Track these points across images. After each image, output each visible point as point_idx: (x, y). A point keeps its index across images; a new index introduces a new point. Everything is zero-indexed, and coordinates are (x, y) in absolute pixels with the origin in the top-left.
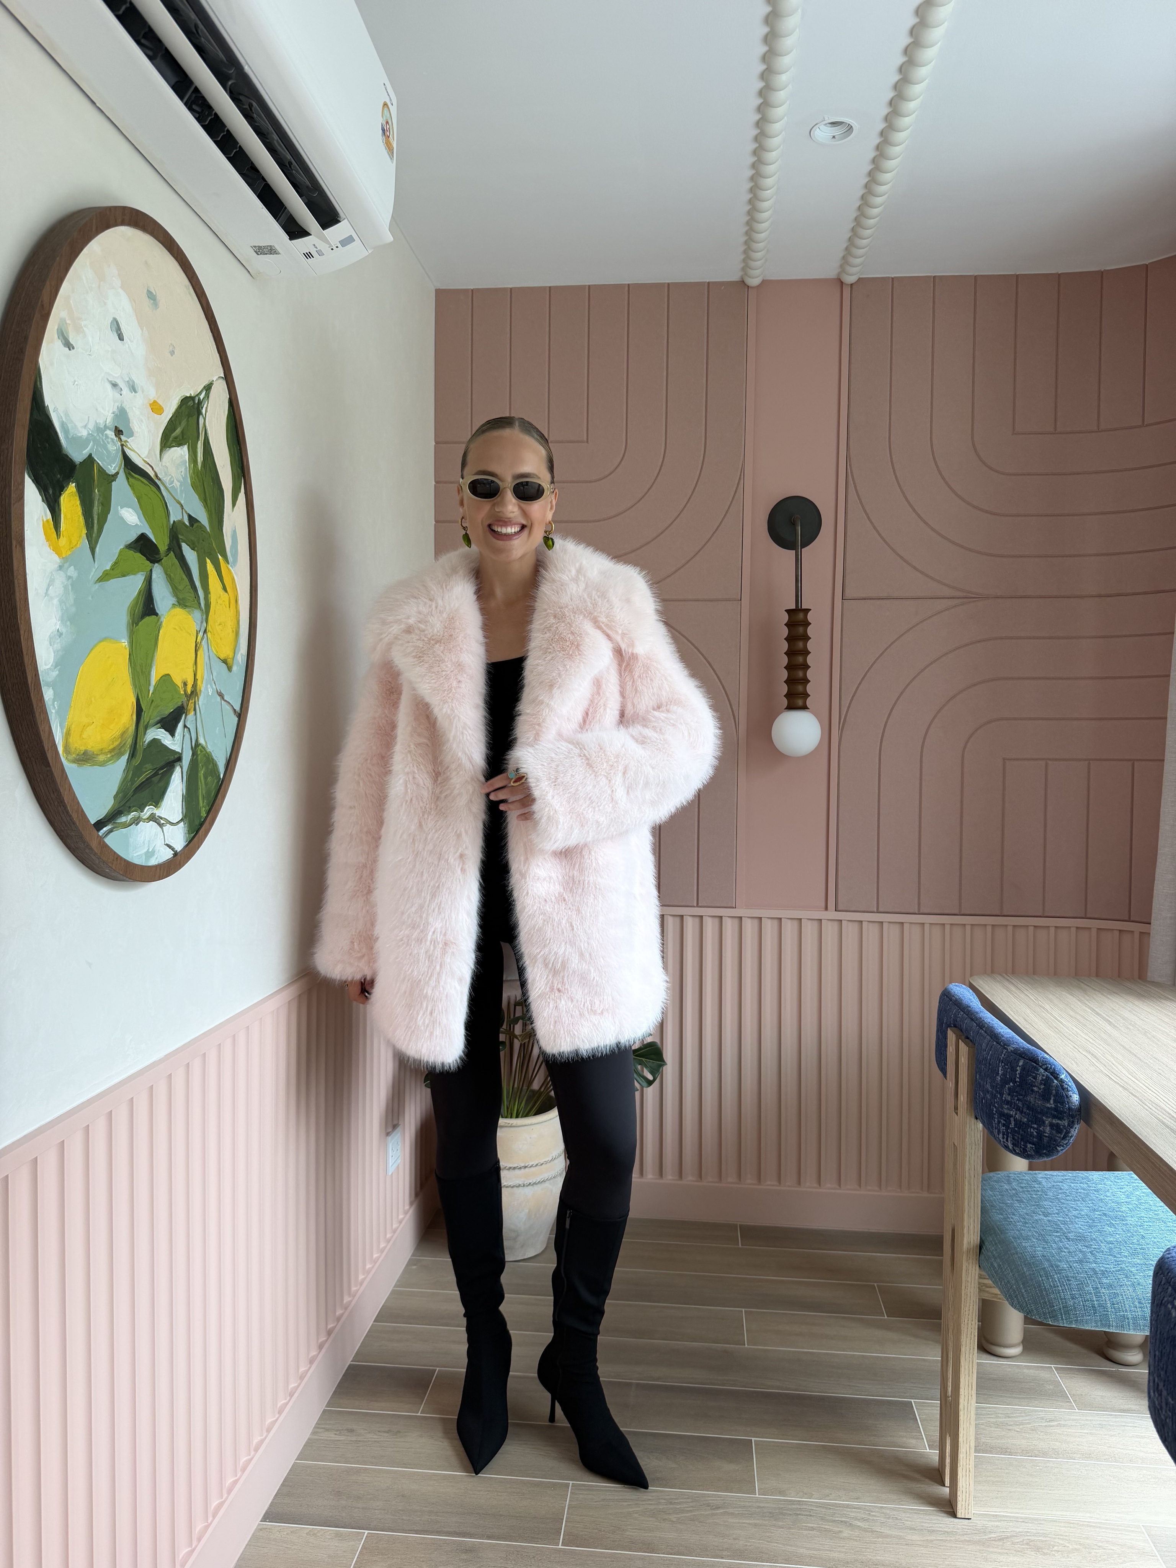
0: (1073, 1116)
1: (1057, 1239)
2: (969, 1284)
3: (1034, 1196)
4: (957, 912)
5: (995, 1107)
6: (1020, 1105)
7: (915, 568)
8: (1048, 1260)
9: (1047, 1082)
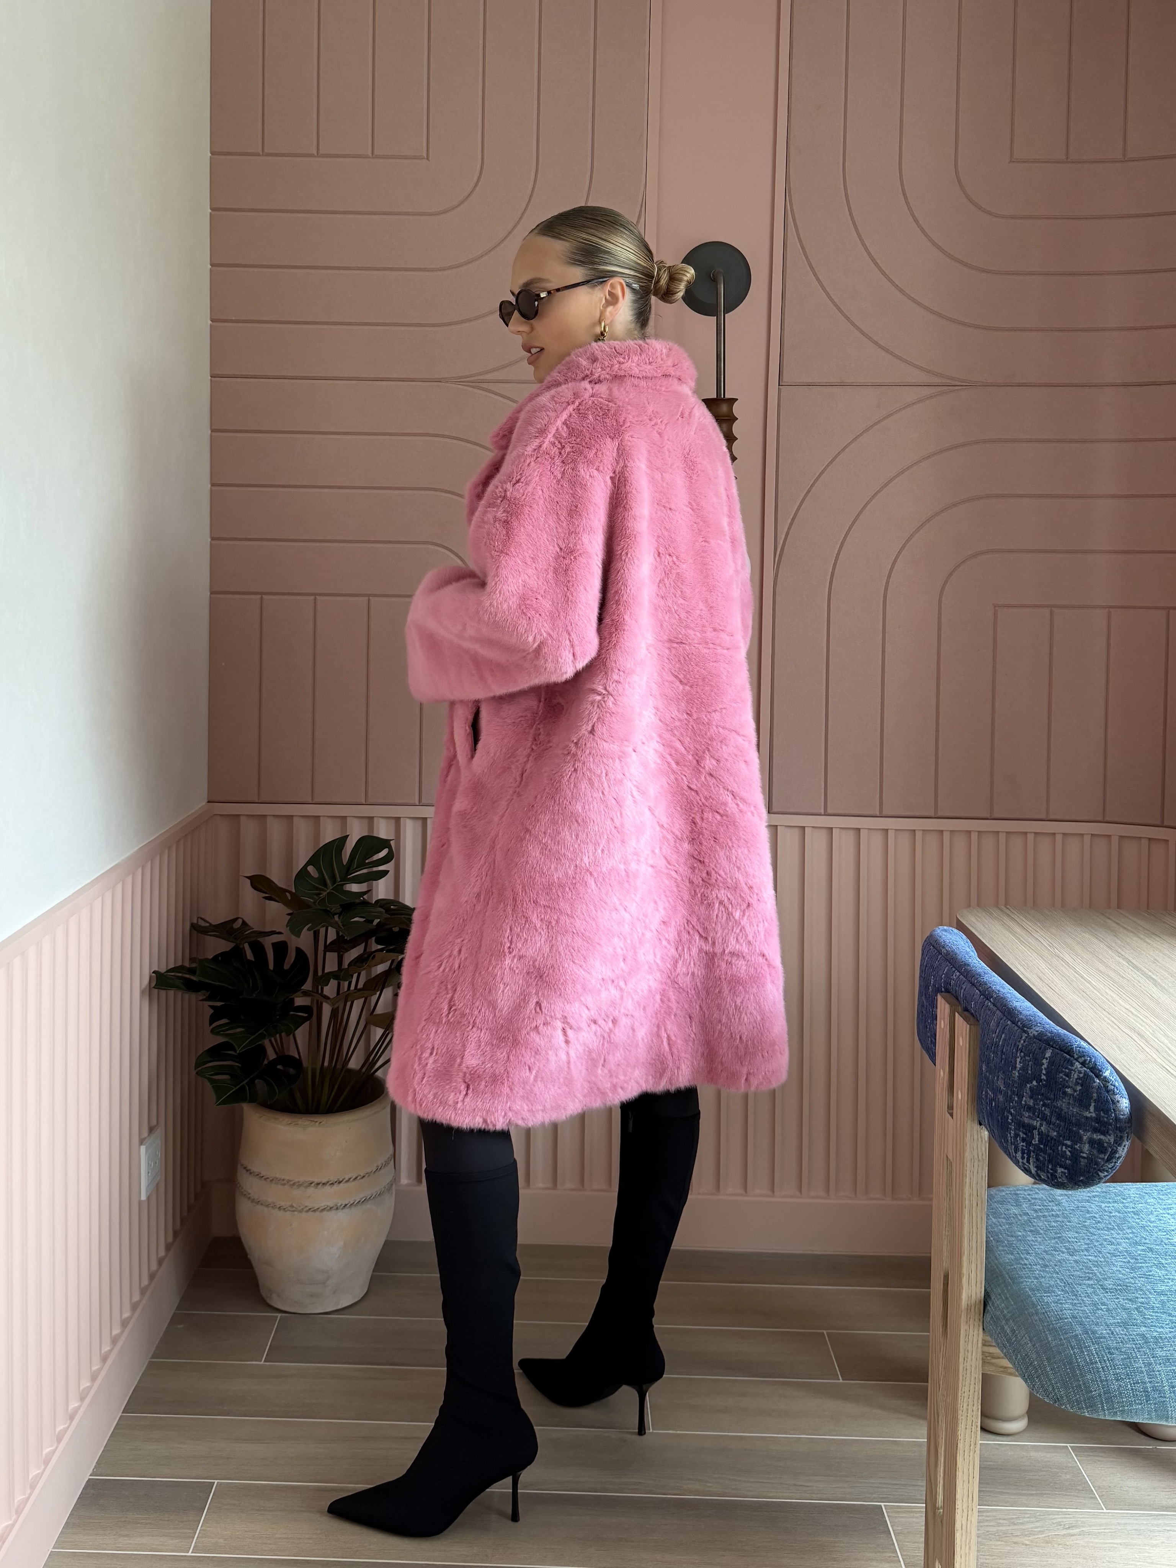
0: (1121, 1130)
1: (1090, 1290)
2: (970, 1354)
3: (1053, 1224)
4: (932, 814)
5: (1011, 1114)
6: (1047, 1112)
7: (876, 343)
8: (1081, 1324)
9: (1085, 1081)
